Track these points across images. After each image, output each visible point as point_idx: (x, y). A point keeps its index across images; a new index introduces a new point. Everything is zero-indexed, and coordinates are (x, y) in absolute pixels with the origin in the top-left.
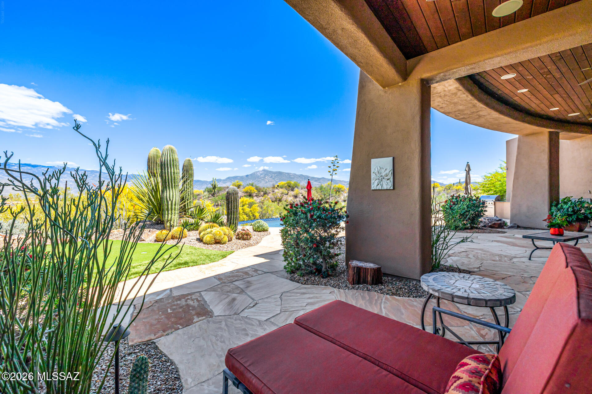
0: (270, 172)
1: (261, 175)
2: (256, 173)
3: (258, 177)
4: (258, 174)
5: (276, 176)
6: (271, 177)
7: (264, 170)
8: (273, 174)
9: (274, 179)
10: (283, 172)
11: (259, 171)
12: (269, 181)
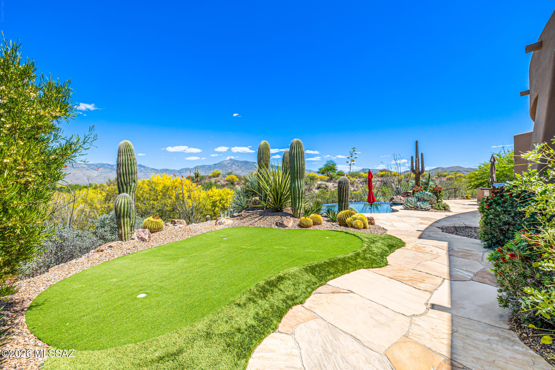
0: (237, 161)
1: (228, 164)
2: (224, 162)
3: (225, 166)
4: (225, 163)
5: (242, 165)
6: (238, 166)
7: (231, 160)
8: (240, 163)
9: (240, 168)
10: (249, 161)
11: (226, 160)
12: (236, 170)
